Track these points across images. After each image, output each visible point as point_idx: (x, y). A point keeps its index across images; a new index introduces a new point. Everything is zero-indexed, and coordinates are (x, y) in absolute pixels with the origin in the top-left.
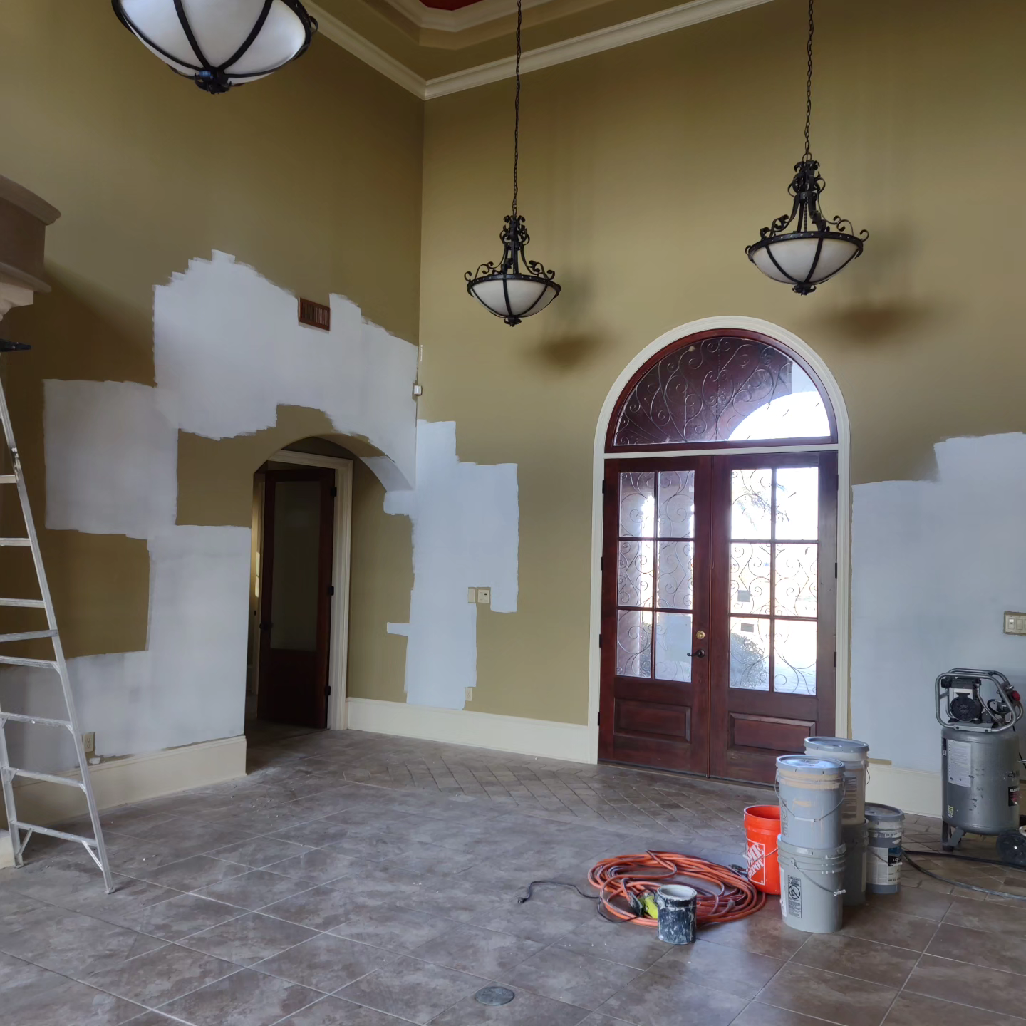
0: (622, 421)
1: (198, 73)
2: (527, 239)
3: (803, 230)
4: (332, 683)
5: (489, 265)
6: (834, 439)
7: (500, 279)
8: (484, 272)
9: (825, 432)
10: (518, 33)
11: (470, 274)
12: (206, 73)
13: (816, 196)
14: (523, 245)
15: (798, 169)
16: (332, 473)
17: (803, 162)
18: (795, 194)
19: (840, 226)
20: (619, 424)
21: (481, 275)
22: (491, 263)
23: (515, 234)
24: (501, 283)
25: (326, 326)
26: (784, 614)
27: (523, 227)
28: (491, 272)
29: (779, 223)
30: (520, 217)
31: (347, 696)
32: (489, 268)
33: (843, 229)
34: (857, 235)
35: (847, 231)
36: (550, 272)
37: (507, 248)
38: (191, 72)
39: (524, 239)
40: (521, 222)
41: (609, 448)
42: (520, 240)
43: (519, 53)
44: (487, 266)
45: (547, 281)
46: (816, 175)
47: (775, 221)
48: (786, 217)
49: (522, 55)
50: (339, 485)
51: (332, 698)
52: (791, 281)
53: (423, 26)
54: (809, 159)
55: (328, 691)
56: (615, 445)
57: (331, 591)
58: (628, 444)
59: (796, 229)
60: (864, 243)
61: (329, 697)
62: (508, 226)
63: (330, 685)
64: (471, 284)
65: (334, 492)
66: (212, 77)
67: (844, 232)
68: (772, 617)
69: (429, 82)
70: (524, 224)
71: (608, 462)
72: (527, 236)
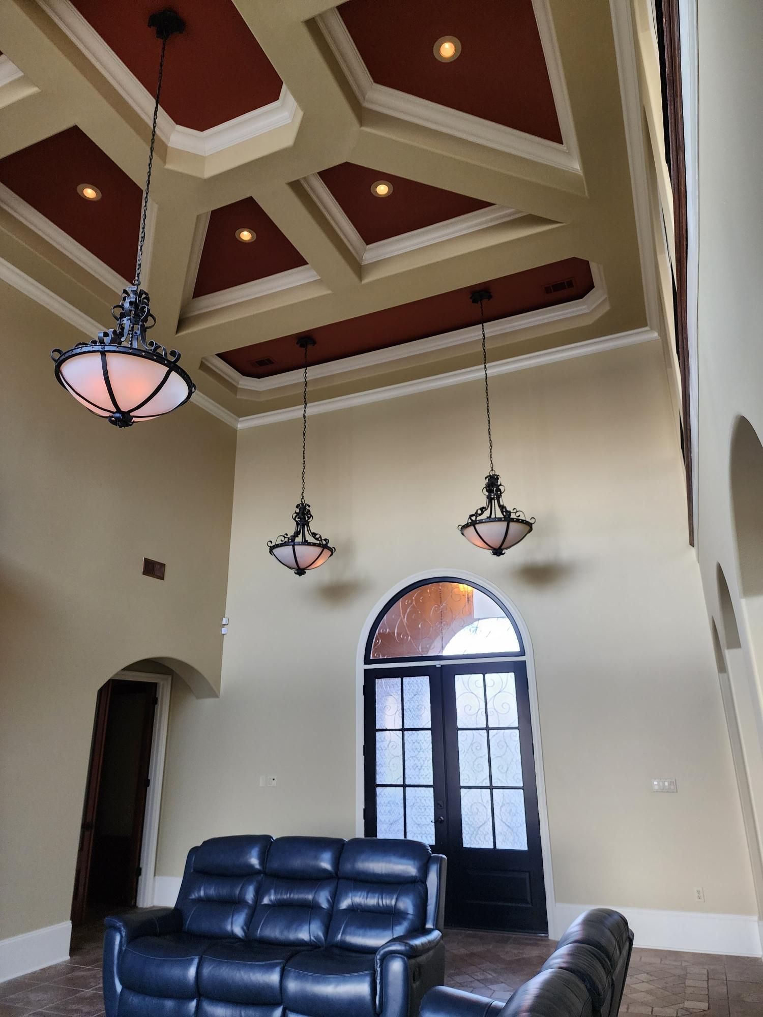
0: (376, 641)
1: (111, 414)
2: (311, 518)
3: (493, 516)
4: (143, 865)
5: (285, 536)
6: (522, 653)
7: (290, 545)
8: (282, 541)
9: (516, 648)
10: (305, 393)
11: (271, 542)
12: (118, 415)
13: (501, 495)
14: (309, 523)
15: (487, 479)
16: (155, 685)
17: (490, 475)
18: (487, 494)
19: (518, 515)
20: (373, 643)
21: (279, 542)
22: (287, 534)
23: (303, 515)
24: (291, 547)
25: (162, 578)
26: (500, 785)
27: (309, 511)
28: (287, 540)
29: (479, 512)
30: (306, 504)
31: (155, 875)
32: (285, 537)
33: (519, 516)
34: (528, 520)
35: (522, 517)
36: (325, 540)
37: (298, 524)
38: (107, 414)
39: (309, 518)
40: (307, 507)
41: (367, 661)
42: (307, 519)
43: (306, 404)
44: (284, 536)
45: (324, 545)
46: (499, 484)
47: (477, 511)
48: (483, 508)
49: (308, 405)
50: (159, 695)
51: (142, 878)
52: (491, 548)
53: (239, 386)
54: (493, 473)
55: (139, 872)
56: (371, 658)
57: (147, 783)
58: (381, 658)
59: (489, 516)
60: (533, 525)
61: (140, 878)
62: (298, 511)
63: (141, 866)
64: (272, 549)
65: (155, 701)
66: (121, 417)
67: (519, 518)
68: (491, 788)
69: (241, 419)
70: (309, 509)
71: (367, 672)
72: (311, 516)
